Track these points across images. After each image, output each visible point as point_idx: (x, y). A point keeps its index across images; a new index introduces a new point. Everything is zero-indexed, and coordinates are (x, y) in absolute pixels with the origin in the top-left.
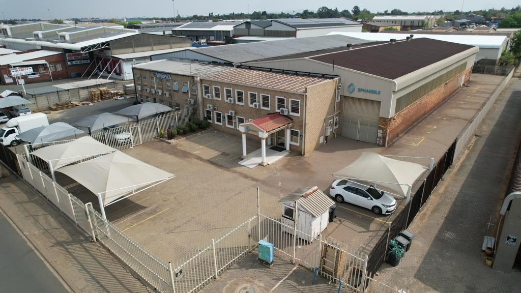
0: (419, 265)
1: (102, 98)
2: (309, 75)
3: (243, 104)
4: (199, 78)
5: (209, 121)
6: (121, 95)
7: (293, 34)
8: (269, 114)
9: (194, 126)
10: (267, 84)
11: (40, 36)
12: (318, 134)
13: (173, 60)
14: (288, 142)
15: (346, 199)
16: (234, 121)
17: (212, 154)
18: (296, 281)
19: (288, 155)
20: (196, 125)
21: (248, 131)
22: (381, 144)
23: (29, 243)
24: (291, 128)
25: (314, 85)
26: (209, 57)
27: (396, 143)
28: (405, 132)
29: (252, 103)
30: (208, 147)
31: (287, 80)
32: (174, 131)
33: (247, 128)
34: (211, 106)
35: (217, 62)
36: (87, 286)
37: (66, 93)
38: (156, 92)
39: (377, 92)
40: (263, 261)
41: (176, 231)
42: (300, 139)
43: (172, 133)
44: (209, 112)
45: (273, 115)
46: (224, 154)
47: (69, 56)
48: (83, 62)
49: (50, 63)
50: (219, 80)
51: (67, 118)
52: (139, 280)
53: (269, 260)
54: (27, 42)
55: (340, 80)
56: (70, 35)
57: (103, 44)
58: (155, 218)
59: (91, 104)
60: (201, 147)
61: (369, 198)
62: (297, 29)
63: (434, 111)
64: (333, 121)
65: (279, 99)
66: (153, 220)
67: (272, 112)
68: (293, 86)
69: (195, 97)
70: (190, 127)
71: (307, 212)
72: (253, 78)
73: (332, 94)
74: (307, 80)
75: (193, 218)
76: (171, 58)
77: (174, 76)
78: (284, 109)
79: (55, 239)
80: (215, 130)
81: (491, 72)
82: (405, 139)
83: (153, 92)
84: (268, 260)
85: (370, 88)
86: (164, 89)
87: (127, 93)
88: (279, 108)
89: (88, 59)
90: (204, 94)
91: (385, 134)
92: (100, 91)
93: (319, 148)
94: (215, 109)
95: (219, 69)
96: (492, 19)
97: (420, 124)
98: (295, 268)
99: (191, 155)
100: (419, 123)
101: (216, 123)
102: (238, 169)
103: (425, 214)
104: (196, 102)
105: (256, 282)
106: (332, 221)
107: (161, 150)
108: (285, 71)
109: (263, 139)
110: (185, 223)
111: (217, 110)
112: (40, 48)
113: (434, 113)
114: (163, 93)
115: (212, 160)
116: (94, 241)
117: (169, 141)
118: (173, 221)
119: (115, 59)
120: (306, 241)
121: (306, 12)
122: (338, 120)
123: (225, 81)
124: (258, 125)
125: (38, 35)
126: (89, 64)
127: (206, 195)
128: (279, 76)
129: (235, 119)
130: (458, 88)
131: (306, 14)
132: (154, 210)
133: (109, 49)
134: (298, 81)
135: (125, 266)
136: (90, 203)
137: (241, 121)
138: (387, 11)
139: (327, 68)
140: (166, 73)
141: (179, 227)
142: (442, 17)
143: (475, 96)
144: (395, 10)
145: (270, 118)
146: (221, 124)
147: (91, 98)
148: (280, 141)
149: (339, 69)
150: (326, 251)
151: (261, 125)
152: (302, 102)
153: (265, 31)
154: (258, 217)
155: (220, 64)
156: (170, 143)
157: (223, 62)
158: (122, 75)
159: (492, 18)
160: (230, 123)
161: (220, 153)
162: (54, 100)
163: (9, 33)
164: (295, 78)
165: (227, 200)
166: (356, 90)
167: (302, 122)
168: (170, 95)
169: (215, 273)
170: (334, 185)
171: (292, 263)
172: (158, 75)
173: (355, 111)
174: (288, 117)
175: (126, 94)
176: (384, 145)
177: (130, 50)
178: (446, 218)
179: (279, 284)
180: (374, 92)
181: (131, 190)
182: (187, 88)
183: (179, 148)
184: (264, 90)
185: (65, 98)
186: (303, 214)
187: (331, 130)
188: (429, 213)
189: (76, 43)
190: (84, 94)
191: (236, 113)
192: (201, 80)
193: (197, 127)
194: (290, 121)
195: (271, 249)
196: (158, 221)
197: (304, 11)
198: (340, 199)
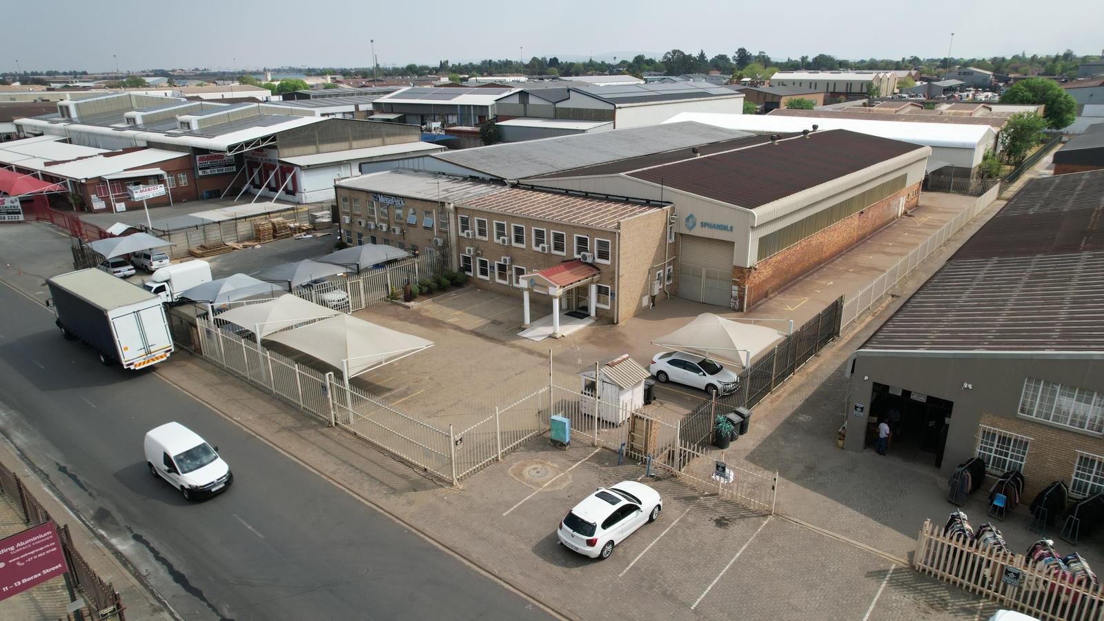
0: (754, 448)
1: (274, 237)
2: (627, 201)
3: (523, 246)
4: (452, 205)
5: (467, 273)
6: (308, 231)
7: (609, 116)
8: (563, 262)
9: (445, 281)
10: (561, 215)
11: (139, 121)
12: (639, 292)
13: (400, 173)
14: (593, 304)
15: (672, 377)
16: (508, 273)
17: (475, 322)
18: (598, 463)
19: (594, 323)
20: (448, 279)
21: (533, 286)
22: (737, 308)
23: (245, 429)
24: (597, 282)
25: (632, 218)
26: (461, 168)
27: (761, 307)
28: (779, 290)
29: (537, 245)
30: (467, 312)
31: (593, 208)
32: (414, 288)
33: (532, 282)
34: (471, 249)
35: (478, 178)
36: (340, 469)
37: (215, 228)
38: (376, 226)
39: (729, 228)
40: (557, 442)
41: (439, 415)
42: (611, 299)
43: (411, 292)
44: (467, 260)
45: (570, 263)
46: (494, 322)
47: (201, 159)
48: (225, 170)
49: (168, 172)
50: (485, 209)
51: (225, 269)
52: (402, 462)
53: (565, 439)
54: (118, 133)
55: (673, 209)
56: (199, 121)
57: (264, 139)
58: (408, 401)
59: (258, 246)
60: (458, 313)
61: (701, 373)
62: (617, 105)
63: (839, 257)
64: (664, 272)
65: (579, 239)
66: (405, 403)
67: (568, 259)
68: (600, 218)
69: (444, 236)
70: (439, 282)
71: (613, 383)
72: (538, 205)
73: (661, 231)
74: (622, 210)
75: (460, 400)
76: (398, 168)
77: (410, 201)
78: (587, 254)
79: (278, 424)
80: (477, 287)
81: (962, 190)
82: (777, 301)
83: (373, 227)
84: (562, 441)
85: (717, 222)
86: (392, 222)
87: (316, 228)
88: (579, 253)
89: (233, 165)
90: (460, 231)
91: (742, 291)
92: (273, 224)
93: (641, 313)
94: (478, 255)
95: (482, 189)
96: (1010, 79)
97: (808, 279)
98: (597, 451)
99: (445, 323)
100: (807, 276)
101: (479, 276)
102: (517, 342)
103: (779, 396)
104: (446, 244)
105: (549, 463)
106: (650, 403)
107: (396, 317)
108: (589, 195)
109: (555, 297)
110: (451, 407)
111: (481, 256)
112: (145, 144)
113: (837, 262)
114: (389, 228)
115: (478, 331)
116: (332, 426)
117: (407, 304)
118: (434, 404)
119: (285, 166)
120: (613, 424)
121: (639, 60)
122: (672, 271)
123: (495, 210)
124: (547, 277)
125: (134, 119)
126: (234, 174)
127: (475, 374)
128: (579, 202)
129: (511, 269)
130: (893, 219)
131: (638, 66)
132: (404, 392)
133: (274, 147)
134: (609, 210)
135: (381, 450)
136: (330, 373)
137: (520, 272)
138: (807, 57)
139: (651, 190)
140: (396, 196)
141: (443, 410)
142: (910, 73)
143: (917, 233)
144: (822, 57)
145: (565, 267)
146: (487, 278)
147: (257, 236)
148: (582, 304)
149: (670, 192)
150: (634, 424)
151: (551, 277)
152: (614, 243)
153: (556, 109)
154: (550, 389)
155: (482, 181)
156: (409, 307)
157: (489, 177)
158: (297, 194)
159: (1011, 76)
160: (502, 276)
161: (489, 321)
162: (196, 240)
163: (74, 114)
164: (604, 206)
165: (505, 380)
166: (698, 224)
167: (614, 273)
168: (402, 231)
169: (497, 453)
170: (655, 358)
171: (593, 446)
172: (381, 199)
173: (697, 257)
174: (593, 266)
175: (314, 229)
176: (741, 309)
177: (312, 148)
178: (807, 400)
179: (577, 465)
180: (724, 228)
181: (380, 359)
182: (431, 220)
183: (424, 314)
184: (557, 224)
185: (214, 236)
186: (608, 387)
187: (661, 287)
188: (785, 394)
189: (214, 136)
190: (244, 228)
191: (512, 261)
192: (456, 208)
193: (449, 282)
194: (596, 272)
195: (567, 425)
196: (413, 404)
197: (636, 58)
198: (663, 378)
